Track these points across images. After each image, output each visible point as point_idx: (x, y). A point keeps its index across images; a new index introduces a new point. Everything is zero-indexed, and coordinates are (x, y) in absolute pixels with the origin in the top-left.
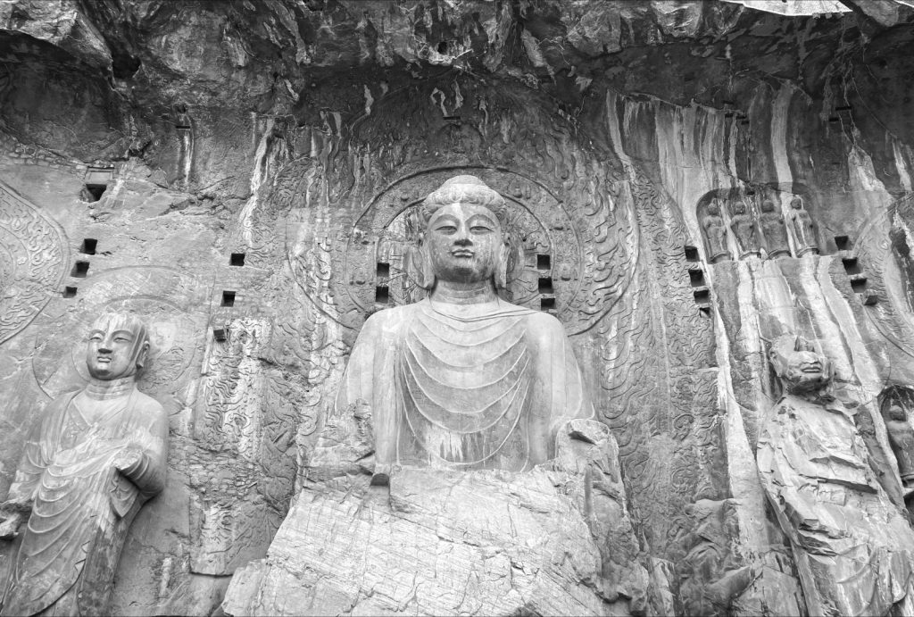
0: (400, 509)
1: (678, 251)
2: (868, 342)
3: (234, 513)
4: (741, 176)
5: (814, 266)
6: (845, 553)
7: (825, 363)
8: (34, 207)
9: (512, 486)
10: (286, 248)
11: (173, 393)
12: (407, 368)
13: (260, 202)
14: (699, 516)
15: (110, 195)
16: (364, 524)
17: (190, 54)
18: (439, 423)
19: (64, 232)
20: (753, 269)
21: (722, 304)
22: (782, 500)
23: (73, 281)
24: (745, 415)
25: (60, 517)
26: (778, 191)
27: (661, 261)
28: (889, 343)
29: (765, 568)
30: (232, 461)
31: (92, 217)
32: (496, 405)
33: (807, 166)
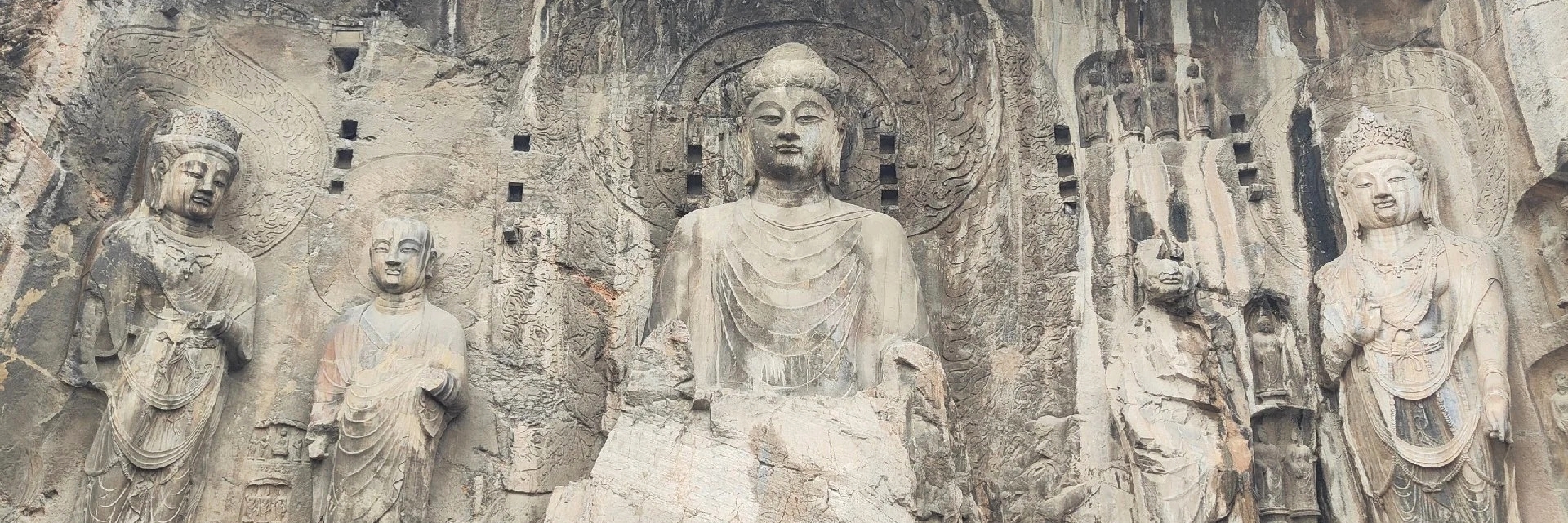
0: (721, 434)
1: (1047, 132)
2: (1246, 244)
3: (542, 430)
4: (1131, 34)
5: (1201, 153)
6: (1176, 472)
7: (1185, 275)
8: (280, 81)
9: (833, 412)
10: (578, 128)
11: (465, 304)
12: (726, 281)
13: (543, 66)
14: (1040, 433)
15: (364, 63)
16: (686, 448)
18: (761, 346)
19: (318, 112)
20: (1131, 155)
21: (1091, 198)
22: (1123, 419)
23: (337, 173)
24: (1101, 325)
25: (372, 437)
26: (1173, 55)
27: (1026, 144)
28: (1268, 246)
29: (1102, 485)
30: (536, 376)
31: (347, 91)
32: (822, 326)
33: (1209, 24)
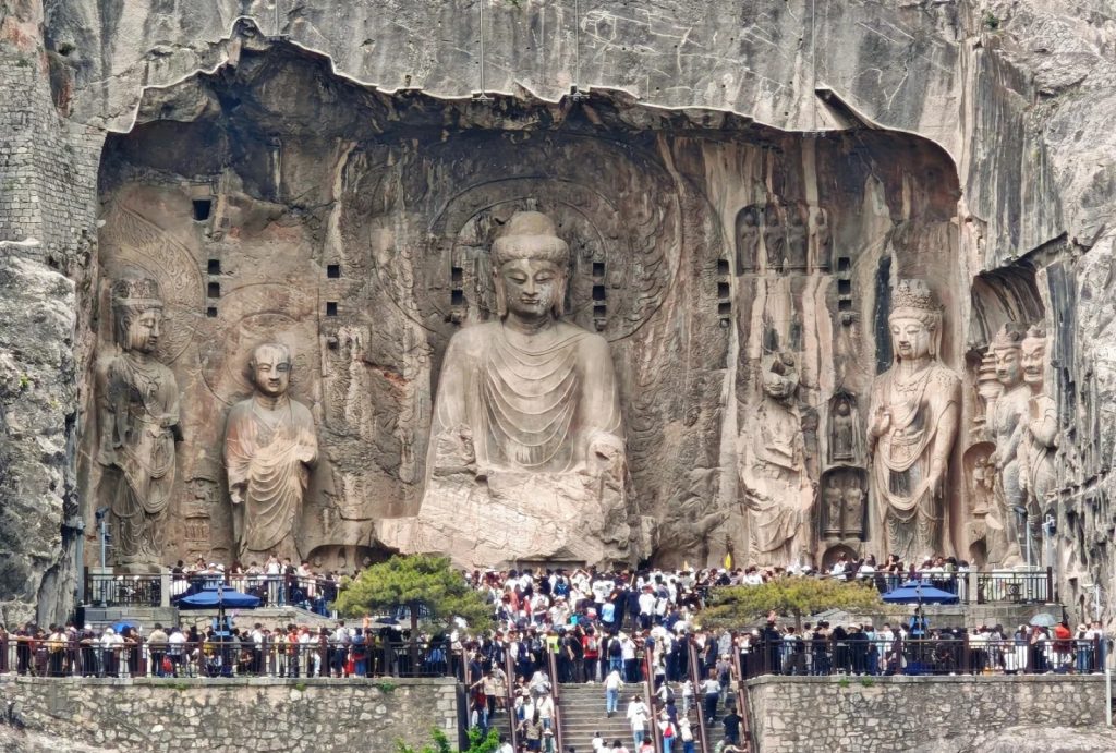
0: (495, 496)
1: (712, 264)
2: (836, 354)
3: (363, 478)
4: (776, 191)
5: (817, 285)
6: (767, 510)
7: (785, 384)
8: (162, 231)
9: (559, 483)
10: (372, 257)
12: (490, 391)
13: (344, 209)
14: (694, 479)
15: (217, 211)
16: (475, 504)
17: (285, 95)
18: (514, 438)
19: (191, 254)
20: (769, 285)
21: (739, 315)
23: (211, 301)
24: (739, 407)
25: (273, 491)
26: (807, 206)
27: (697, 274)
28: (850, 358)
29: (732, 513)
30: (356, 442)
31: (207, 235)
32: (552, 425)
33: (831, 187)
